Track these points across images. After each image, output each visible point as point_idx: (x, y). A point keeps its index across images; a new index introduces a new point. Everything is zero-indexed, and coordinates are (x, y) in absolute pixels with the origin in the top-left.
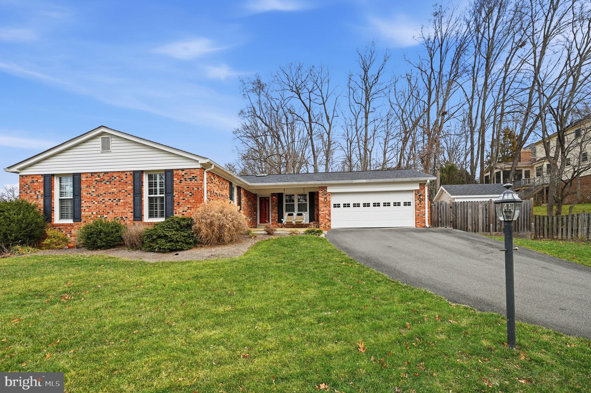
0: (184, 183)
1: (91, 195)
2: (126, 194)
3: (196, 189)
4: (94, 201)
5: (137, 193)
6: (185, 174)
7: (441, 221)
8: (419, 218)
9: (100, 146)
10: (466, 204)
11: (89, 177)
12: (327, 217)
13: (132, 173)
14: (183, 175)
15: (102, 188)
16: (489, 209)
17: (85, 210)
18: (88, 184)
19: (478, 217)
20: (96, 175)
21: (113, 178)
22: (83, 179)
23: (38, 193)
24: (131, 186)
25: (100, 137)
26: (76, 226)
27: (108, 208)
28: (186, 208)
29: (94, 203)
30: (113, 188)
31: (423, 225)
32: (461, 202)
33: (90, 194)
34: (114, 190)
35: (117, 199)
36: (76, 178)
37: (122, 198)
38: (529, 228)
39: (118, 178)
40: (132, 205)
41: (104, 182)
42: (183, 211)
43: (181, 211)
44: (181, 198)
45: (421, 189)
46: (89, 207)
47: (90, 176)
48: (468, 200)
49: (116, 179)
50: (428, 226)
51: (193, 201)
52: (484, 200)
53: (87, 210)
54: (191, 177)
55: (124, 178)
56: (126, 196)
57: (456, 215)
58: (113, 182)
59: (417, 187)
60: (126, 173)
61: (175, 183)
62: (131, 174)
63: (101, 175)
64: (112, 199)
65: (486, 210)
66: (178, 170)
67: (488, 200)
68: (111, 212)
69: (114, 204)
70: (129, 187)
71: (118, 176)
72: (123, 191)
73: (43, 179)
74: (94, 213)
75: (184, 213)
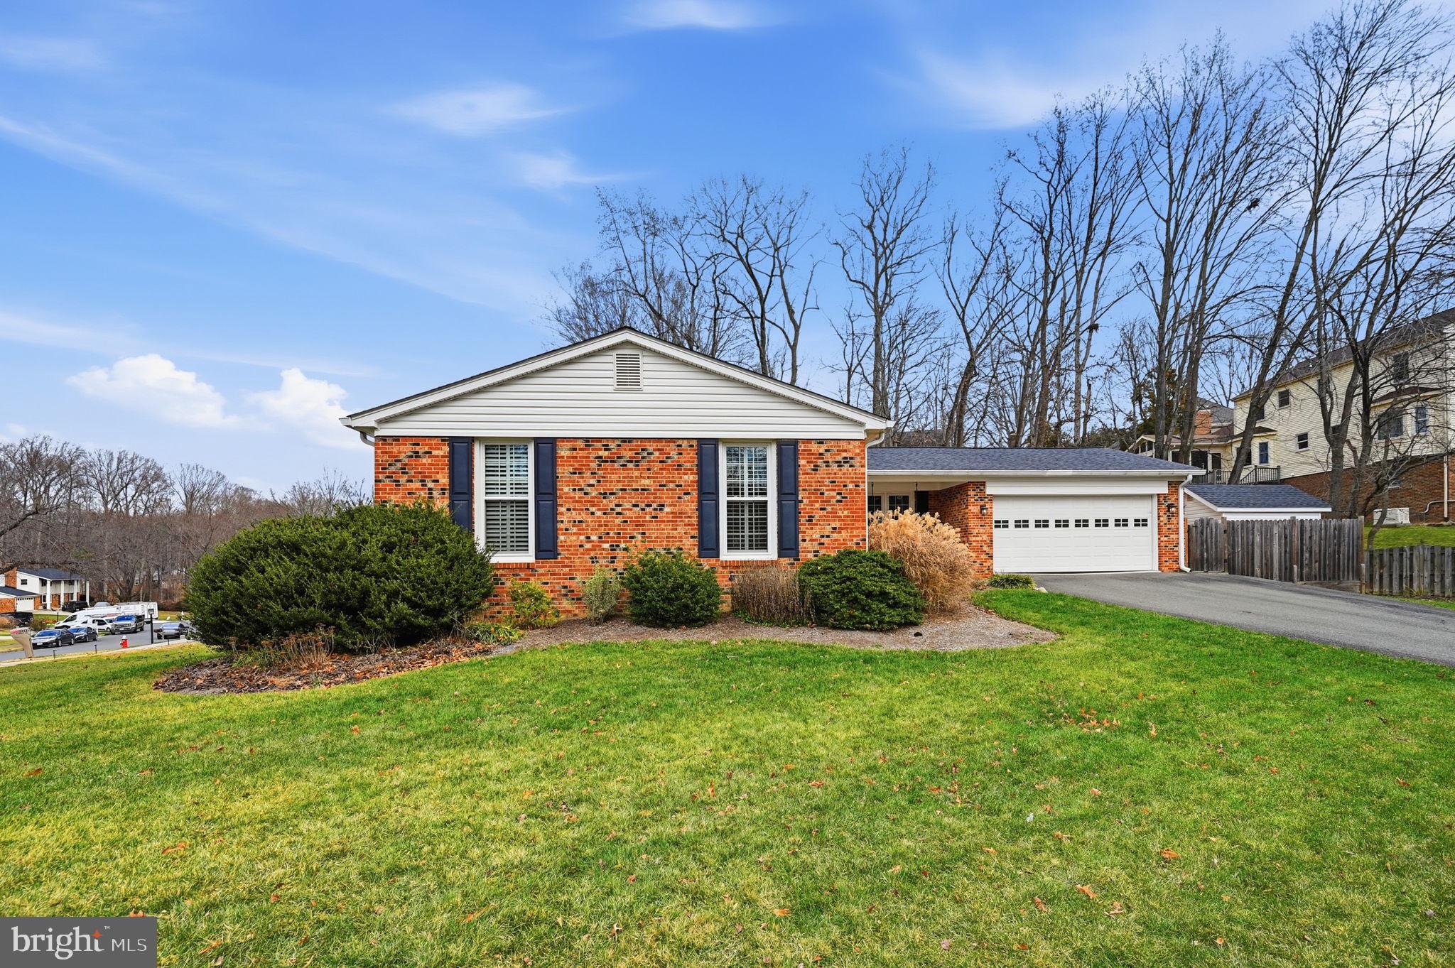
0: (823, 470)
1: (586, 494)
2: (679, 492)
3: (851, 486)
4: (593, 509)
5: (707, 490)
6: (826, 451)
7: (1207, 560)
8: (1166, 553)
9: (613, 374)
10: (1250, 525)
11: (580, 449)
12: (985, 548)
13: (695, 443)
14: (821, 454)
15: (614, 477)
16: (1291, 536)
17: (567, 530)
18: (577, 465)
19: (1272, 551)
20: (598, 445)
21: (645, 454)
22: (564, 452)
23: (430, 485)
24: (692, 474)
25: (614, 353)
26: (542, 571)
27: (630, 528)
28: (828, 530)
29: (593, 513)
30: (644, 478)
31: (1175, 566)
32: (1242, 521)
33: (581, 490)
34: (647, 482)
35: (654, 505)
36: (546, 448)
37: (669, 501)
38: (1357, 574)
39: (657, 454)
40: (695, 521)
41: (622, 461)
42: (822, 536)
43: (817, 536)
44: (817, 505)
45: (1171, 493)
46: (579, 522)
47: (583, 446)
48: (1255, 517)
49: (652, 457)
50: (1183, 567)
51: (846, 513)
52: (1282, 517)
53: (575, 530)
54: (839, 458)
55: (673, 454)
56: (679, 498)
57: (1234, 549)
58: (644, 464)
59: (1163, 489)
60: (680, 442)
61: (800, 472)
62: (692, 446)
63: (612, 446)
64: (643, 505)
65: (1286, 538)
66: (809, 441)
67: (1288, 517)
68: (639, 537)
69: (648, 518)
70: (686, 477)
71: (659, 450)
72: (671, 486)
73: (447, 449)
74: (594, 538)
75: (823, 540)
